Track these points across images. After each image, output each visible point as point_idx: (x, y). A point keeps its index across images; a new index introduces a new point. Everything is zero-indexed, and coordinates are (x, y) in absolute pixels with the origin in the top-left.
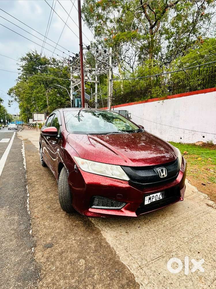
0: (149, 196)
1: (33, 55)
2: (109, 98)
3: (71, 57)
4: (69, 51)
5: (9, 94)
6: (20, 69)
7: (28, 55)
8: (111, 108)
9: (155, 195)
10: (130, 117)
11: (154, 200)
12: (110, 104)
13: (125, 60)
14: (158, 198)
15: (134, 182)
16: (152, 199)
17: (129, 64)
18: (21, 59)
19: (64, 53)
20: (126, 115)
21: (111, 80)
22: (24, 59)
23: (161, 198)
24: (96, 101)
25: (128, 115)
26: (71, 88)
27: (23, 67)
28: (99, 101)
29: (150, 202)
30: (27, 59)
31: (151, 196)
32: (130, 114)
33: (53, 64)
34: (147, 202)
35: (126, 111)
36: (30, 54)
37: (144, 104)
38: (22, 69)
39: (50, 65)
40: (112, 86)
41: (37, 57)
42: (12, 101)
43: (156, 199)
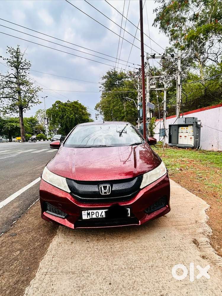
0: (87, 211)
1: (111, 73)
2: (178, 105)
3: (137, 69)
4: (134, 64)
5: (96, 109)
6: (101, 87)
7: (108, 73)
8: (179, 115)
9: (95, 211)
10: (201, 125)
11: (94, 216)
12: (178, 111)
13: (209, 57)
14: (100, 215)
15: (75, 195)
16: (92, 215)
17: (216, 62)
18: (103, 78)
19: (129, 66)
20: (193, 123)
21: (179, 85)
22: (104, 78)
23: (104, 216)
24: (165, 109)
25: (197, 123)
26: (138, 99)
27: (103, 84)
28: (168, 109)
29: (89, 218)
30: (107, 77)
31: (90, 211)
32: (200, 121)
33: (129, 78)
34: (85, 217)
35: (194, 118)
36: (109, 72)
37: (219, 108)
38: (102, 86)
39: (127, 79)
40: (181, 91)
41: (115, 74)
42: (98, 115)
43: (97, 216)
